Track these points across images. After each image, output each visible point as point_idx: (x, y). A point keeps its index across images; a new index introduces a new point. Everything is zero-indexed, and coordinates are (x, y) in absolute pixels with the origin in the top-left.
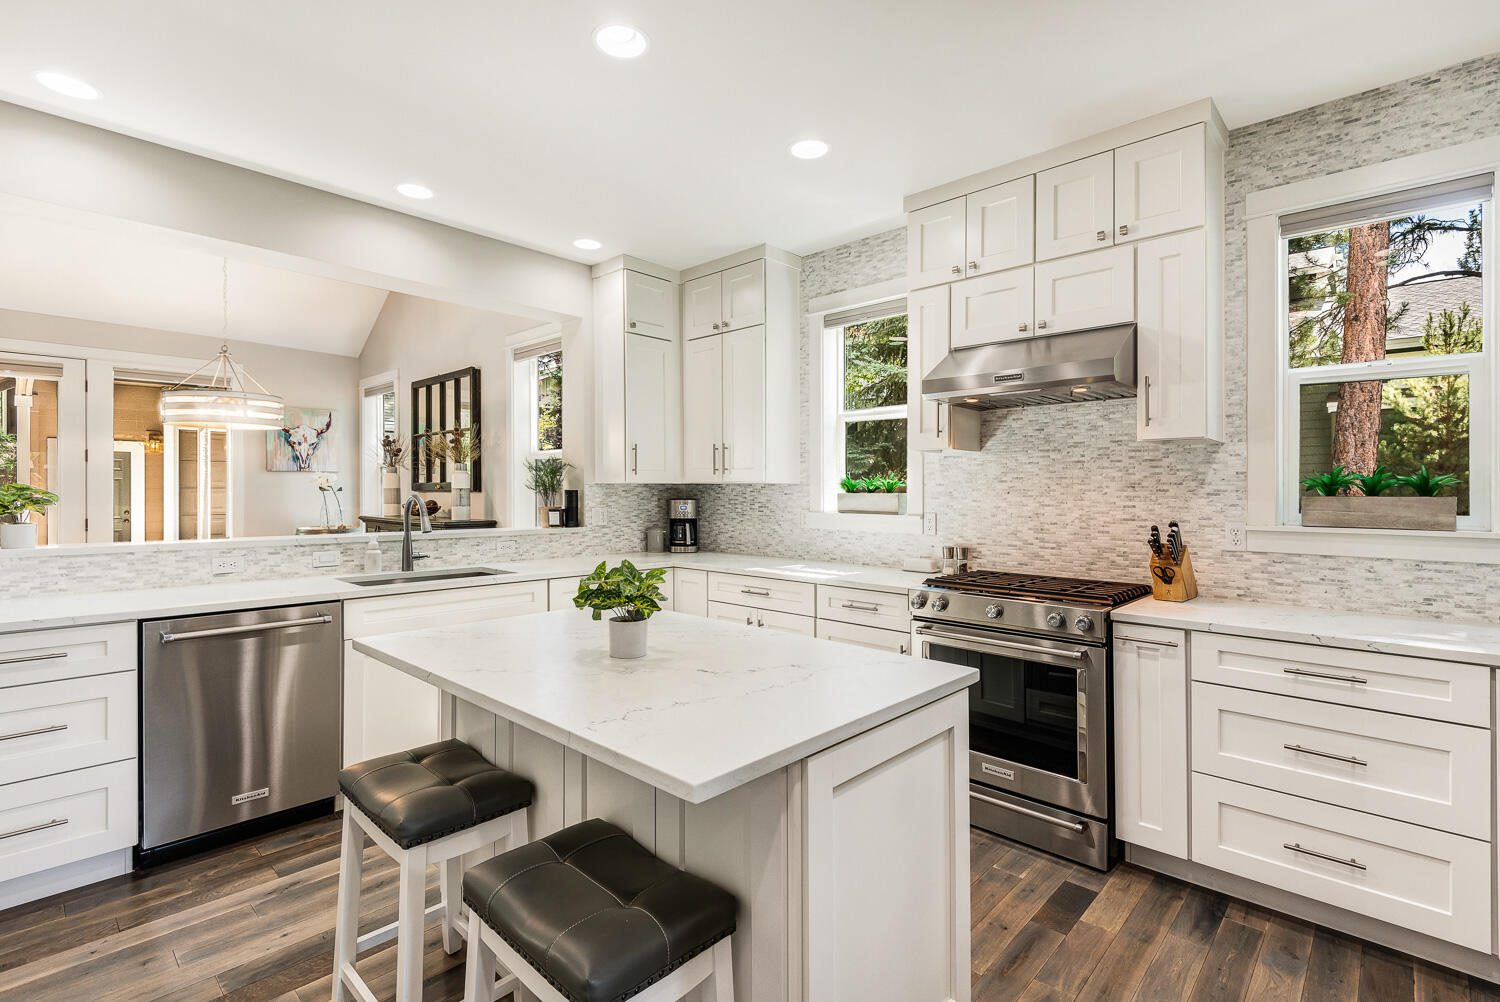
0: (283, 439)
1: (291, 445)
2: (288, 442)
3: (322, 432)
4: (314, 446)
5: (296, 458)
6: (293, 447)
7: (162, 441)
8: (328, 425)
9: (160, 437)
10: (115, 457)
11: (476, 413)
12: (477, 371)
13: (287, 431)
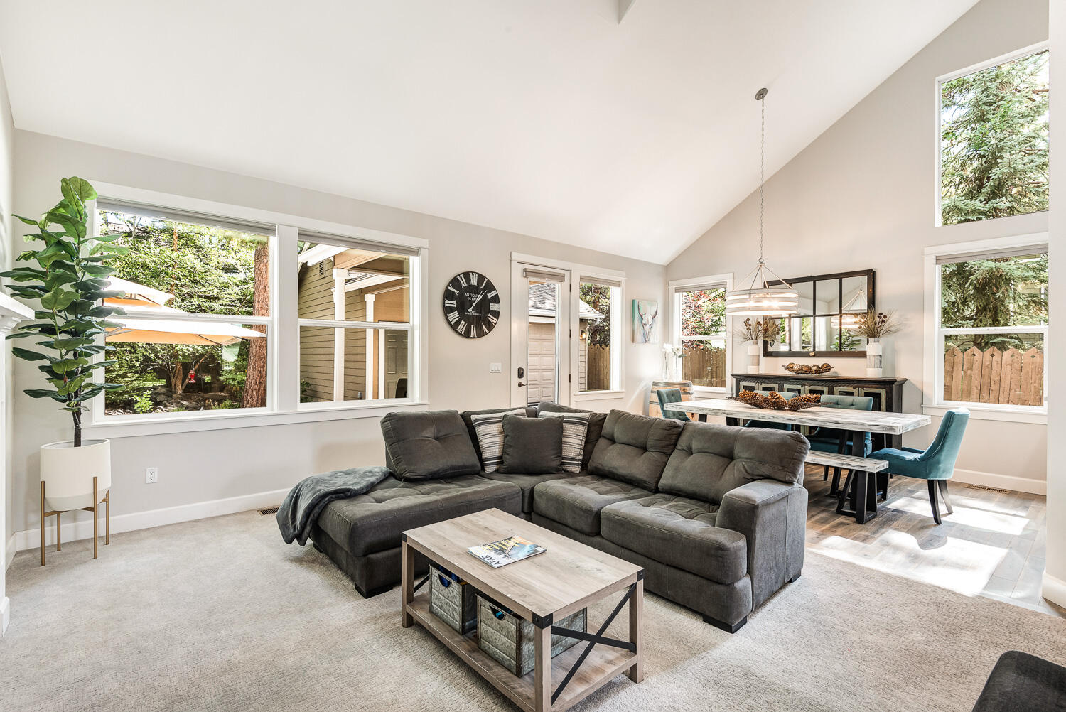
0: (640, 322)
1: (643, 325)
3: (654, 317)
4: (651, 326)
5: (644, 334)
6: (644, 327)
8: (656, 312)
11: (872, 302)
12: (874, 272)
13: (642, 316)
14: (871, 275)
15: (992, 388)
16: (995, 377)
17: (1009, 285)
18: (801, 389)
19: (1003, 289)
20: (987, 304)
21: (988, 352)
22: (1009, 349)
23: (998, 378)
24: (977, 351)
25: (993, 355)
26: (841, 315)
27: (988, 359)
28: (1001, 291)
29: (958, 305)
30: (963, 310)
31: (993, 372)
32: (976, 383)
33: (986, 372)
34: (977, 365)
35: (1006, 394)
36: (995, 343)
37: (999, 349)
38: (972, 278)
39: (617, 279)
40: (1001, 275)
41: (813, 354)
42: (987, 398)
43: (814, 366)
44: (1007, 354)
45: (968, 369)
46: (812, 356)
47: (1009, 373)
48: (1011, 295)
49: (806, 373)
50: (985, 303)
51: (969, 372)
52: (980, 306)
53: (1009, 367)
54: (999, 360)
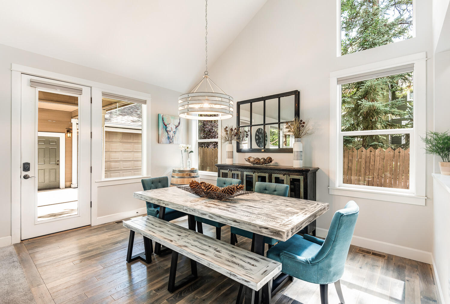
0: (164, 129)
1: (167, 131)
2: (166, 130)
3: (177, 127)
4: (175, 132)
5: (169, 138)
6: (168, 133)
7: (72, 133)
8: (179, 123)
9: (71, 131)
10: (38, 139)
11: (297, 113)
12: (299, 92)
13: (166, 126)
14: (297, 94)
15: (371, 168)
16: (372, 163)
17: (378, 115)
18: (253, 175)
19: (376, 117)
20: (368, 126)
21: (368, 150)
22: (378, 148)
23: (373, 163)
24: (364, 150)
25: (371, 151)
26: (279, 123)
27: (369, 153)
28: (374, 118)
29: (355, 125)
30: (357, 128)
31: (371, 160)
32: (363, 166)
33: (368, 159)
34: (364, 157)
35: (377, 171)
36: (372, 145)
37: (374, 148)
38: (361, 111)
39: (143, 98)
40: (375, 110)
41: (263, 150)
42: (368, 174)
43: (262, 159)
44: (377, 151)
45: (359, 158)
46: (263, 152)
47: (378, 160)
48: (379, 121)
49: (257, 163)
50: (367, 125)
51: (360, 160)
52: (365, 126)
53: (379, 157)
54: (374, 154)
